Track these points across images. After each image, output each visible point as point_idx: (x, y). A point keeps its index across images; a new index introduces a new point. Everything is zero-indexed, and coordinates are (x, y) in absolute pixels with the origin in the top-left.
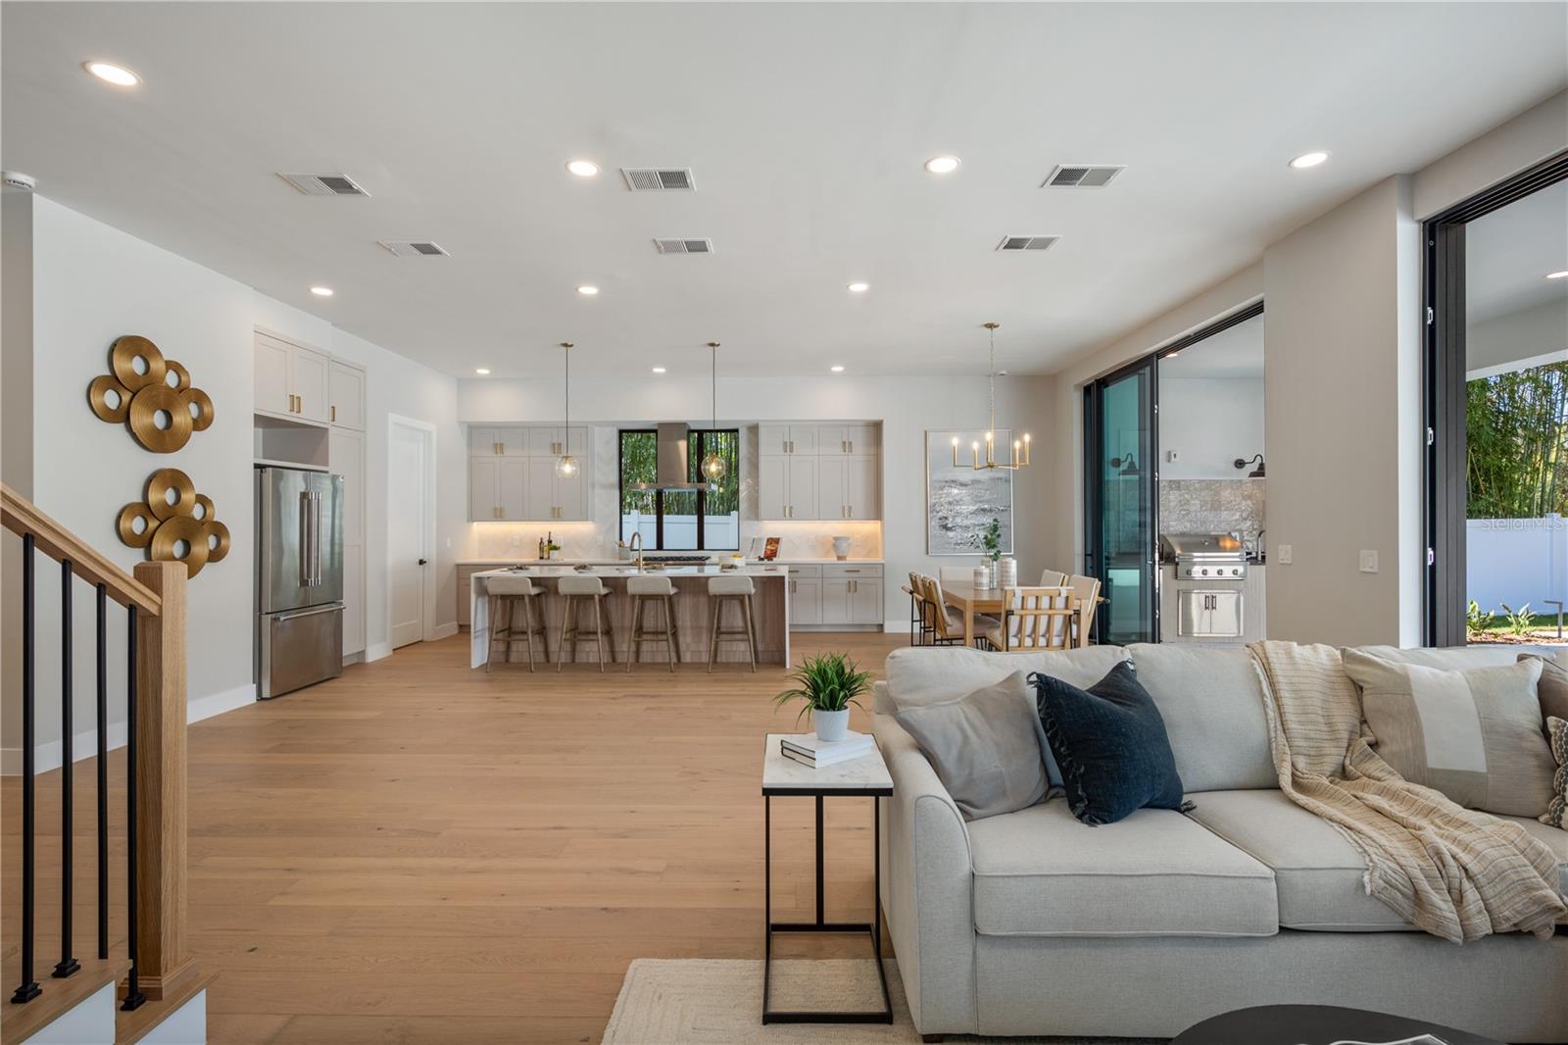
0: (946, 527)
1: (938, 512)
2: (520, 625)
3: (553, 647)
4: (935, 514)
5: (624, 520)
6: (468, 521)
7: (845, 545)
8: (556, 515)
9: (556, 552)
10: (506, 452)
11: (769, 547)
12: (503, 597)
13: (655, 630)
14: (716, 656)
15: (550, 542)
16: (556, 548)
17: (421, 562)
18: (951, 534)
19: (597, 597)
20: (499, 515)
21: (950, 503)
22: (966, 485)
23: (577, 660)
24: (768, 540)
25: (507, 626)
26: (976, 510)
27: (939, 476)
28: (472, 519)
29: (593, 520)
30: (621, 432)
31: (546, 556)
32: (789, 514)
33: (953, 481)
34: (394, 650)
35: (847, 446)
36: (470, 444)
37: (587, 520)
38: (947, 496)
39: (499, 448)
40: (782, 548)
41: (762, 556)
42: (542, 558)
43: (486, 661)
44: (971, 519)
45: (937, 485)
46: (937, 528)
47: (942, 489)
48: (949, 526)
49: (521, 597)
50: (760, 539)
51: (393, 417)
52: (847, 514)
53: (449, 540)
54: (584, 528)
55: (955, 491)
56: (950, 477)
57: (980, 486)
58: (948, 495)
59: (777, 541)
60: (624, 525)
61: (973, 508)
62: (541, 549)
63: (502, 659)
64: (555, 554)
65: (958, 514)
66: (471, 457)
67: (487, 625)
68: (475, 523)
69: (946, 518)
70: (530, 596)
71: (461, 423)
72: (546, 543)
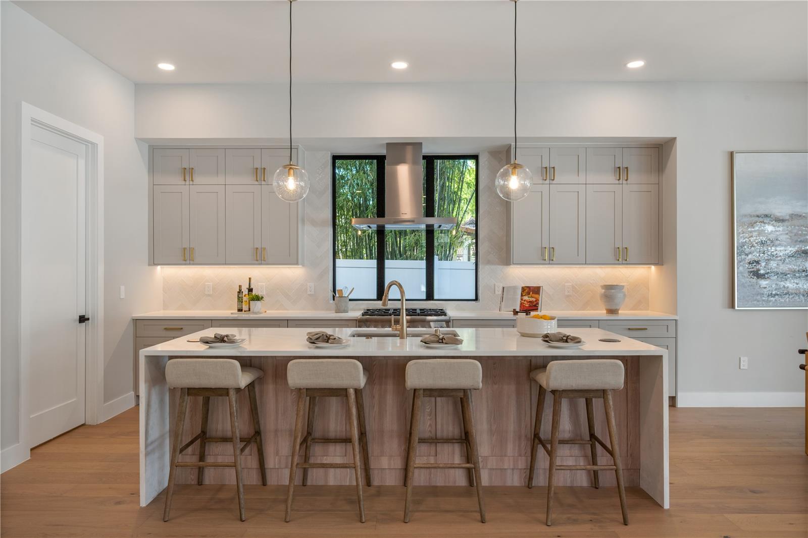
0: (757, 275)
1: (747, 255)
2: (220, 427)
3: (271, 462)
4: (743, 257)
5: (337, 265)
6: (149, 265)
7: (620, 295)
8: (259, 257)
9: (258, 303)
10: (198, 179)
11: (526, 298)
12: (191, 391)
13: (433, 435)
14: (530, 478)
15: (250, 290)
16: (258, 298)
17: (83, 319)
18: (763, 283)
19: (352, 391)
20: (187, 257)
21: (762, 243)
22: (783, 221)
23: (309, 483)
24: (523, 289)
25: (199, 431)
26: (796, 252)
27: (748, 209)
28: (153, 262)
29: (303, 265)
30: (335, 158)
31: (245, 307)
32: (548, 256)
33: (766, 216)
34: (32, 450)
35: (621, 172)
36: (152, 169)
37: (297, 264)
38: (759, 235)
39: (188, 173)
40: (543, 299)
41: (518, 310)
42: (240, 310)
43: (166, 484)
44: (790, 263)
45: (745, 219)
46: (746, 275)
47: (752, 225)
48: (762, 272)
49: (223, 392)
50: (515, 288)
51: (29, 111)
52: (621, 257)
53: (123, 288)
54: (293, 273)
55: (769, 228)
56: (762, 210)
57: (801, 222)
58: (760, 233)
59: (536, 290)
60: (337, 269)
61: (791, 250)
62: (240, 300)
63: (192, 478)
64: (257, 306)
65: (773, 257)
66: (153, 186)
67: (167, 428)
68: (159, 267)
69: (758, 262)
70: (238, 390)
71: (139, 140)
72: (245, 291)
